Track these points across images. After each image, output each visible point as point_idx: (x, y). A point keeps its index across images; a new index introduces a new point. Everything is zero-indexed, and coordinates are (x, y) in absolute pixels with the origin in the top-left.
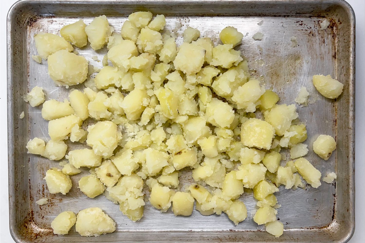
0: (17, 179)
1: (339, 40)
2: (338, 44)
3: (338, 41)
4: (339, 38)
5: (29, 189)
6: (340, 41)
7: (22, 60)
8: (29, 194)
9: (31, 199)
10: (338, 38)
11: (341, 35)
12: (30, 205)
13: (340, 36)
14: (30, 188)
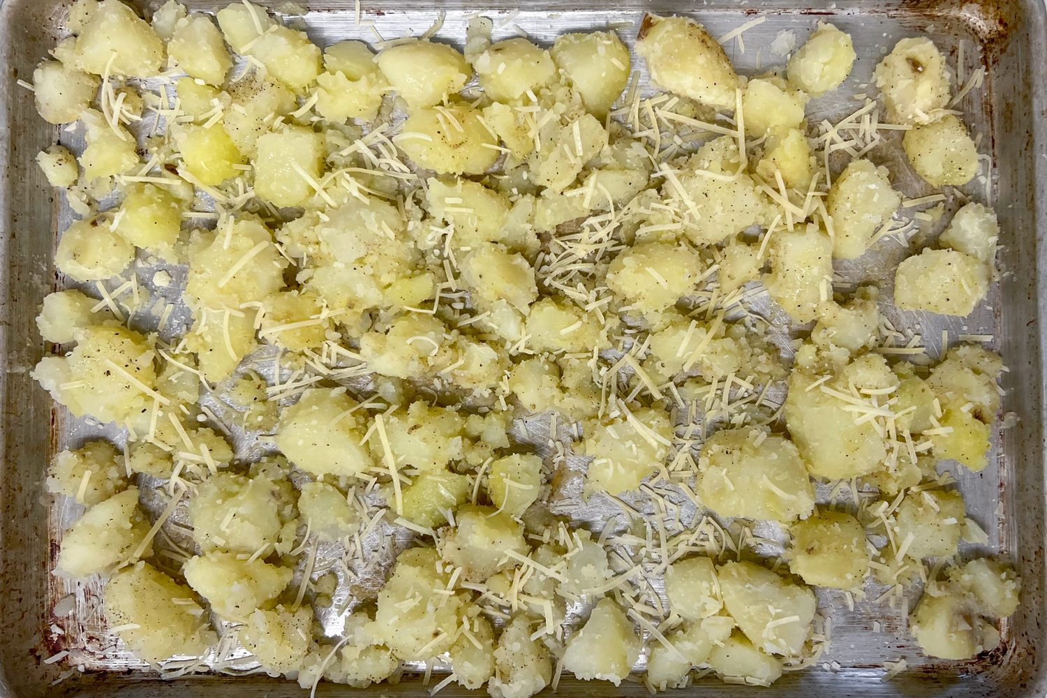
0: (1029, 165)
1: (40, 600)
2: (44, 587)
3: (43, 596)
4: (39, 605)
5: (995, 138)
6: (37, 597)
7: (1019, 532)
8: (995, 121)
9: (991, 106)
10: (43, 606)
11: (32, 616)
12: (993, 90)
13: (35, 610)
14: (993, 141)
